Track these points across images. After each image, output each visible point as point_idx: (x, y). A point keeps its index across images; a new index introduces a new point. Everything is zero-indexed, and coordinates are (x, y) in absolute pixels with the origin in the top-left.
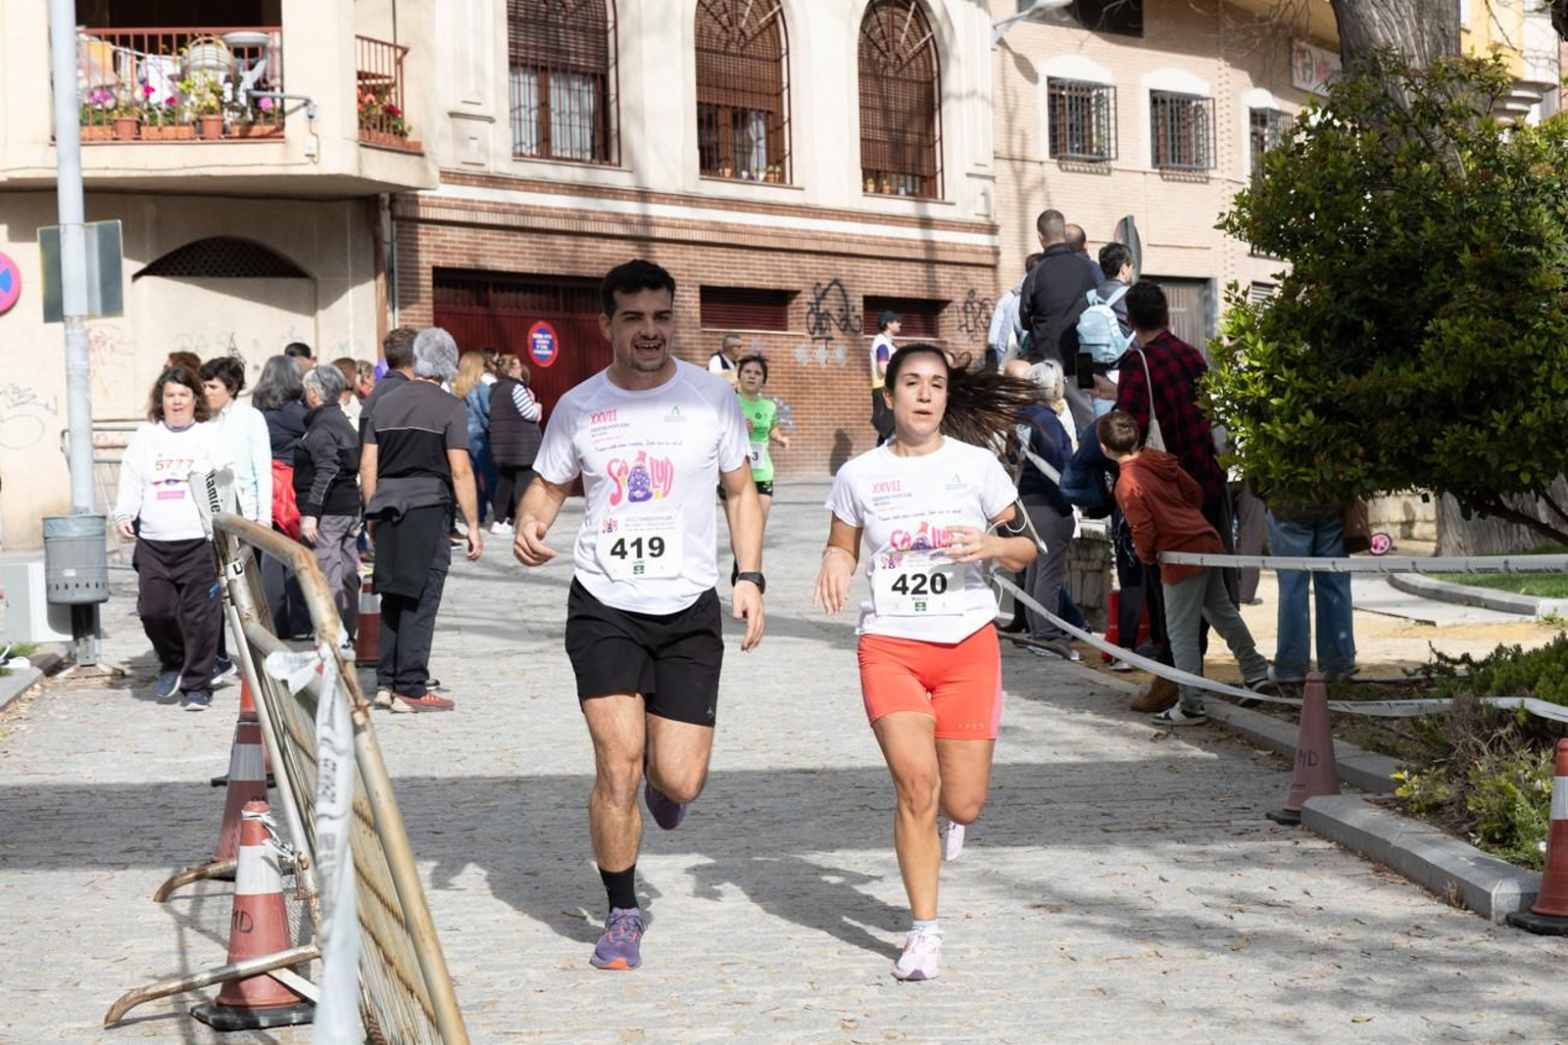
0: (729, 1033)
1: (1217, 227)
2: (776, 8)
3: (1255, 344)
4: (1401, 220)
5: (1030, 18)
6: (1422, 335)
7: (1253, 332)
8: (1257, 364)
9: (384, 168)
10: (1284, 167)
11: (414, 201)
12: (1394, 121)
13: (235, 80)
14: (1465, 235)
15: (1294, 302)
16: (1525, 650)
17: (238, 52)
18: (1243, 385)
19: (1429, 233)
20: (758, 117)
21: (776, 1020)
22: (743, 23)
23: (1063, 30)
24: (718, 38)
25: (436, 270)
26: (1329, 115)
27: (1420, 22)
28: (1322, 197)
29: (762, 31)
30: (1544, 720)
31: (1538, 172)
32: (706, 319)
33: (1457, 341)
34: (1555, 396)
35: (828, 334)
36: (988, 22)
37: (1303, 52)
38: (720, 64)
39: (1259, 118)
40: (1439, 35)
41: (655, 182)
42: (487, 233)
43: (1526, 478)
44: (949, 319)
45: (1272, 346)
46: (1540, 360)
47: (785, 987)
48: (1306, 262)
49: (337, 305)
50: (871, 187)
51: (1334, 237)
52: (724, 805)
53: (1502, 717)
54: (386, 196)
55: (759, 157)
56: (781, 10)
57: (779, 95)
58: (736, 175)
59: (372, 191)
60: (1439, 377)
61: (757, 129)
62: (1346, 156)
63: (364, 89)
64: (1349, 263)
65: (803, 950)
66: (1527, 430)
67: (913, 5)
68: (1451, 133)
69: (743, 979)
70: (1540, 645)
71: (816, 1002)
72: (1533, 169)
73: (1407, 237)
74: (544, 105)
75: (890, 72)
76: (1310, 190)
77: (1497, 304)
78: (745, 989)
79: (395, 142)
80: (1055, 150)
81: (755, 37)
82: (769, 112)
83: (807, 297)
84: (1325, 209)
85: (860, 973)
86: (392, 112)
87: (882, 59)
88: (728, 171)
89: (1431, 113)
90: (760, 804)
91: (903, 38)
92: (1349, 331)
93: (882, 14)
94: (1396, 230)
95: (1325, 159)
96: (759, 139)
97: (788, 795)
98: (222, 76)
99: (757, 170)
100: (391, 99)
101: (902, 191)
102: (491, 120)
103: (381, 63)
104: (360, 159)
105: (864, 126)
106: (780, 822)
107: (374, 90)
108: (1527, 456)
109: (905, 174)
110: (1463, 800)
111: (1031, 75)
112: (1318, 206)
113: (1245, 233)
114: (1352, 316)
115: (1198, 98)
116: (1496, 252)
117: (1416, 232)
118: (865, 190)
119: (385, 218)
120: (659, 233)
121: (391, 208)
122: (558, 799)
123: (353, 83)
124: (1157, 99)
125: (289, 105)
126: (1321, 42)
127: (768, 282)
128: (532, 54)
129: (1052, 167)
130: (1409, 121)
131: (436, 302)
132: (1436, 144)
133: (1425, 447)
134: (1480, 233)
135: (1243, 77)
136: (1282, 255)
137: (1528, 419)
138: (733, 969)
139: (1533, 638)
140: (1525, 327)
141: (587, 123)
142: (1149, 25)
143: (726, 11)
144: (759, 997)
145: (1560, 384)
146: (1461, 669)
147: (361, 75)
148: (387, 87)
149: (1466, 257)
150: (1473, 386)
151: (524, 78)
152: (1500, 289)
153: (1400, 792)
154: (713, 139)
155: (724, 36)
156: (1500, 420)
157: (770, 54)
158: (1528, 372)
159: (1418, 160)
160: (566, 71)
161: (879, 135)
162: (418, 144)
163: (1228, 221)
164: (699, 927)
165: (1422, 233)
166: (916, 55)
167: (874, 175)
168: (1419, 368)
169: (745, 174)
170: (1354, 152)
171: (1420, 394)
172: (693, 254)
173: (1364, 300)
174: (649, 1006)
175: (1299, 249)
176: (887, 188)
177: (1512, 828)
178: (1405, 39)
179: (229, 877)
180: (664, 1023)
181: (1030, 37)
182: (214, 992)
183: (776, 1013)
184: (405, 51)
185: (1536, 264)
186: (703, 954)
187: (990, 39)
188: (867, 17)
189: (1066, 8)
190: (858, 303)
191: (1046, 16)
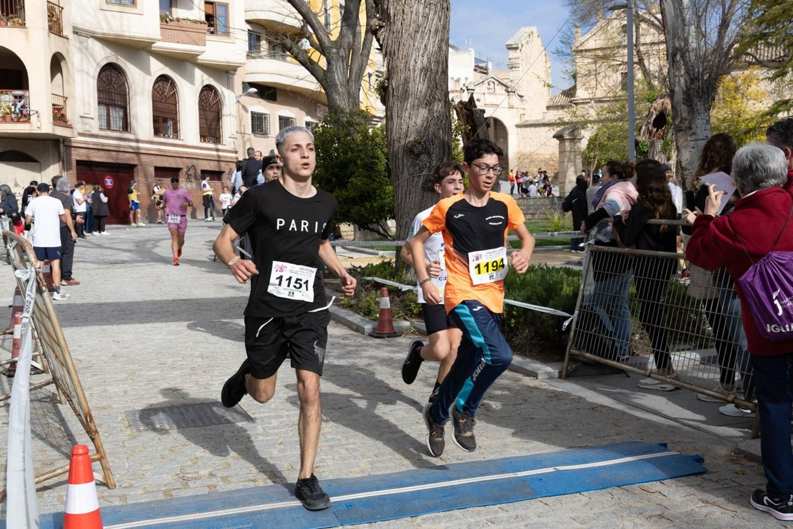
0: (159, 372)
4: (343, 152)
5: (246, 95)
6: (348, 182)
9: (60, 132)
11: (70, 141)
12: (341, 126)
13: (15, 105)
14: (359, 156)
16: (374, 265)
17: (16, 97)
19: (350, 155)
20: (171, 120)
22: (166, 94)
23: (255, 99)
25: (77, 161)
26: (324, 124)
27: (349, 100)
29: (171, 96)
30: (378, 283)
31: (378, 140)
32: (156, 175)
33: (357, 184)
34: (382, 199)
35: (191, 180)
36: (235, 96)
37: (319, 107)
38: (160, 105)
40: (355, 103)
41: (141, 137)
42: (92, 151)
43: (375, 220)
44: (224, 176)
46: (378, 189)
47: (176, 359)
49: (47, 170)
52: (159, 310)
53: (368, 282)
54: (62, 140)
55: (171, 131)
56: (176, 91)
57: (176, 114)
58: (164, 136)
59: (57, 138)
60: (352, 194)
61: (170, 123)
63: (54, 109)
66: (375, 207)
67: (214, 91)
68: (355, 129)
69: (164, 357)
70: (378, 263)
71: (184, 363)
72: (376, 139)
73: (344, 156)
74: (108, 115)
75: (207, 109)
77: (367, 174)
79: (64, 124)
80: (253, 131)
81: (169, 97)
82: (173, 119)
83: (185, 170)
84: (323, 148)
85: (196, 354)
86: (63, 116)
87: (205, 105)
88: (162, 135)
89: (350, 124)
90: (170, 309)
91: (211, 99)
92: (329, 181)
93: (205, 93)
94: (341, 154)
95: (323, 135)
96: (171, 126)
98: (11, 104)
99: (170, 135)
100: (62, 112)
101: (211, 141)
102: (93, 119)
103: (60, 102)
104: (53, 129)
105: (200, 123)
107: (58, 109)
108: (375, 214)
109: (212, 137)
110: (358, 304)
111: (247, 111)
114: (330, 177)
115: (291, 118)
116: (367, 160)
117: (346, 155)
118: (201, 141)
119: (62, 146)
120: (142, 151)
121: (63, 143)
122: (112, 309)
123: (51, 107)
124: (281, 118)
125: (32, 113)
126: (324, 104)
127: (174, 166)
128: (104, 100)
129: (252, 136)
130: (345, 126)
131: (77, 170)
132: (352, 132)
133: (349, 212)
134: (363, 156)
135: (303, 113)
137: (375, 204)
138: (161, 354)
139: (376, 261)
140: (374, 180)
141: (121, 120)
142: (278, 98)
143: (161, 90)
144: (168, 362)
145: (383, 196)
146: (359, 270)
147: (53, 105)
148: (61, 109)
149: (359, 162)
150: (361, 196)
151: (102, 107)
152: (368, 170)
153: (342, 302)
154: (158, 125)
155: (160, 97)
156: (368, 205)
157: (173, 102)
158: (375, 192)
159: (347, 136)
160: (115, 106)
161: (205, 126)
162: (71, 125)
164: (152, 343)
165: (348, 155)
166: (215, 104)
167: (203, 137)
168: (347, 191)
169: (167, 136)
170: (330, 134)
171: (347, 198)
172: (152, 158)
173: (332, 173)
176: (207, 140)
177: (370, 311)
178: (345, 104)
179: (12, 333)
180: (141, 370)
181: (246, 100)
182: (8, 366)
184: (67, 98)
185: (377, 164)
186: (153, 351)
187: (235, 101)
188: (201, 93)
189: (256, 93)
190: (199, 172)
191: (250, 95)
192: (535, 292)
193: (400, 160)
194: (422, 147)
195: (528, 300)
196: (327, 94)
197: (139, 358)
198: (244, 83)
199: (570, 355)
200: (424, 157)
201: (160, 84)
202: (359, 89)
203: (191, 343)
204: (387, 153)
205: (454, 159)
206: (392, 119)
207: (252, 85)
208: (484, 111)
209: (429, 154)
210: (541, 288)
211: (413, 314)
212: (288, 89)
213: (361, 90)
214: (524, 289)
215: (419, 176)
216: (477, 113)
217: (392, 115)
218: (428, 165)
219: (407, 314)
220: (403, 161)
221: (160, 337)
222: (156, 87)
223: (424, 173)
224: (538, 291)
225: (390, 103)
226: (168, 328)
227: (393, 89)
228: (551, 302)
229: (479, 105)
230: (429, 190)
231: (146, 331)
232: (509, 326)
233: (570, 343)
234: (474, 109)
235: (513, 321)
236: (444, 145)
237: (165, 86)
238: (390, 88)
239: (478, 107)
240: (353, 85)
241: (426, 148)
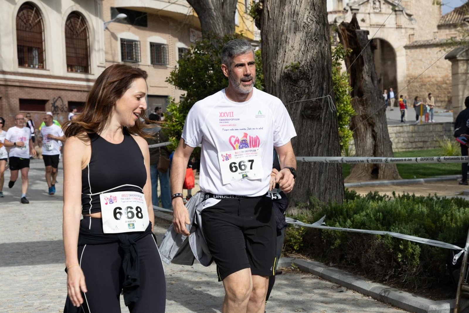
1: (166, 81)
2: (40, 18)
3: (176, 114)
4: (217, 80)
5: (115, 21)
7: (176, 111)
8: (177, 120)
10: (184, 64)
12: (214, 52)
15: (187, 102)
18: (174, 126)
19: (224, 83)
20: (36, 49)
21: (40, 310)
22: (30, 22)
23: (124, 25)
24: (23, 27)
26: (196, 50)
27: (223, 24)
28: (195, 73)
29: (36, 24)
32: (21, 108)
35: (57, 112)
36: (103, 23)
37: (192, 32)
38: (25, 34)
39: (181, 50)
40: (229, 27)
41: (6, 69)
45: (182, 115)
47: (43, 301)
48: (191, 91)
50: (70, 70)
51: (198, 84)
55: (36, 61)
56: (42, 18)
57: (41, 43)
58: (29, 66)
61: (35, 53)
62: (201, 61)
64: (203, 91)
65: (48, 290)
67: (81, 17)
69: (30, 299)
71: (52, 305)
73: (218, 84)
75: (75, 37)
76: (191, 71)
78: (31, 302)
80: (123, 59)
81: (34, 26)
82: (39, 48)
83: (51, 102)
84: (195, 76)
87: (72, 33)
88: (27, 65)
91: (78, 27)
93: (72, 20)
94: (215, 82)
95: (195, 62)
96: (36, 56)
97: (45, 246)
99: (36, 65)
101: (79, 71)
105: (67, 52)
106: (42, 254)
109: (79, 66)
111: (116, 38)
112: (193, 75)
113: (173, 83)
115: (163, 44)
117: (221, 83)
118: (68, 70)
120: (10, 83)
124: (152, 45)
126: (197, 29)
127: (38, 98)
130: (218, 51)
135: (177, 39)
136: (184, 89)
138: (28, 296)
142: (149, 23)
143: (25, 18)
144: (35, 304)
154: (22, 55)
155: (25, 26)
157: (38, 31)
161: (71, 55)
163: (169, 80)
164: (18, 285)
165: (222, 83)
166: (82, 32)
167: (70, 66)
169: (32, 66)
170: (203, 60)
172: (16, 90)
174: (2, 308)
175: (188, 87)
176: (74, 70)
178: (220, 29)
181: (115, 26)
183: (41, 308)
186: (19, 293)
187: (103, 27)
188: (67, 20)
189: (125, 19)
190: (66, 103)
191: (120, 21)
192: (423, 224)
193: (277, 87)
194: (300, 72)
195: (416, 233)
196: (200, 17)
197: (4, 300)
198: (112, 9)
199: (462, 290)
200: (302, 83)
201: (25, 11)
202: (235, 12)
203: (58, 284)
204: (264, 80)
205: (335, 84)
206: (268, 44)
207: (121, 10)
208: (367, 33)
209: (308, 80)
210: (429, 220)
211: (294, 250)
212: (159, 13)
213: (237, 14)
214: (411, 221)
215: (298, 103)
216: (360, 34)
217: (267, 39)
218: (307, 91)
219: (287, 250)
220: (280, 87)
221: (26, 278)
222: (20, 15)
223: (303, 100)
224: (426, 223)
225: (266, 28)
226: (35, 269)
227: (268, 12)
228: (440, 235)
229: (363, 27)
230: (308, 118)
231: (11, 272)
232: (396, 260)
233: (461, 278)
234: (357, 30)
235: (400, 256)
236: (323, 70)
237: (30, 13)
238: (265, 12)
239: (362, 29)
240: (227, 8)
241: (304, 73)
